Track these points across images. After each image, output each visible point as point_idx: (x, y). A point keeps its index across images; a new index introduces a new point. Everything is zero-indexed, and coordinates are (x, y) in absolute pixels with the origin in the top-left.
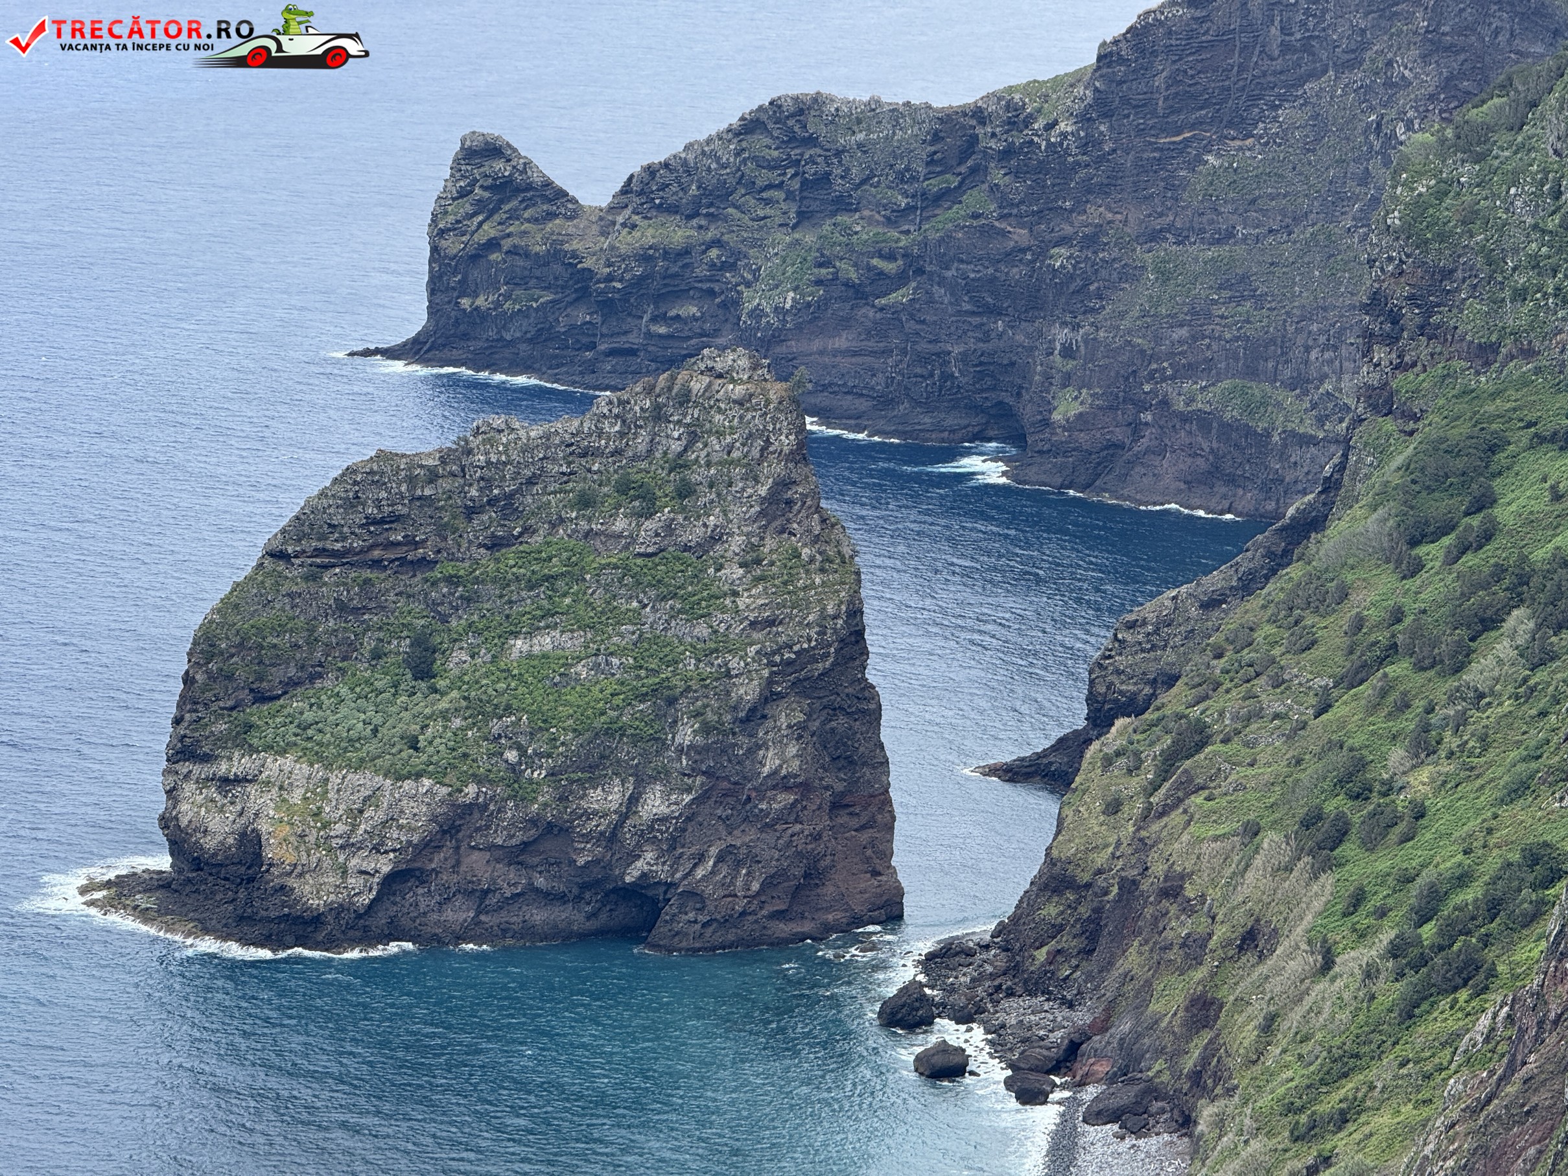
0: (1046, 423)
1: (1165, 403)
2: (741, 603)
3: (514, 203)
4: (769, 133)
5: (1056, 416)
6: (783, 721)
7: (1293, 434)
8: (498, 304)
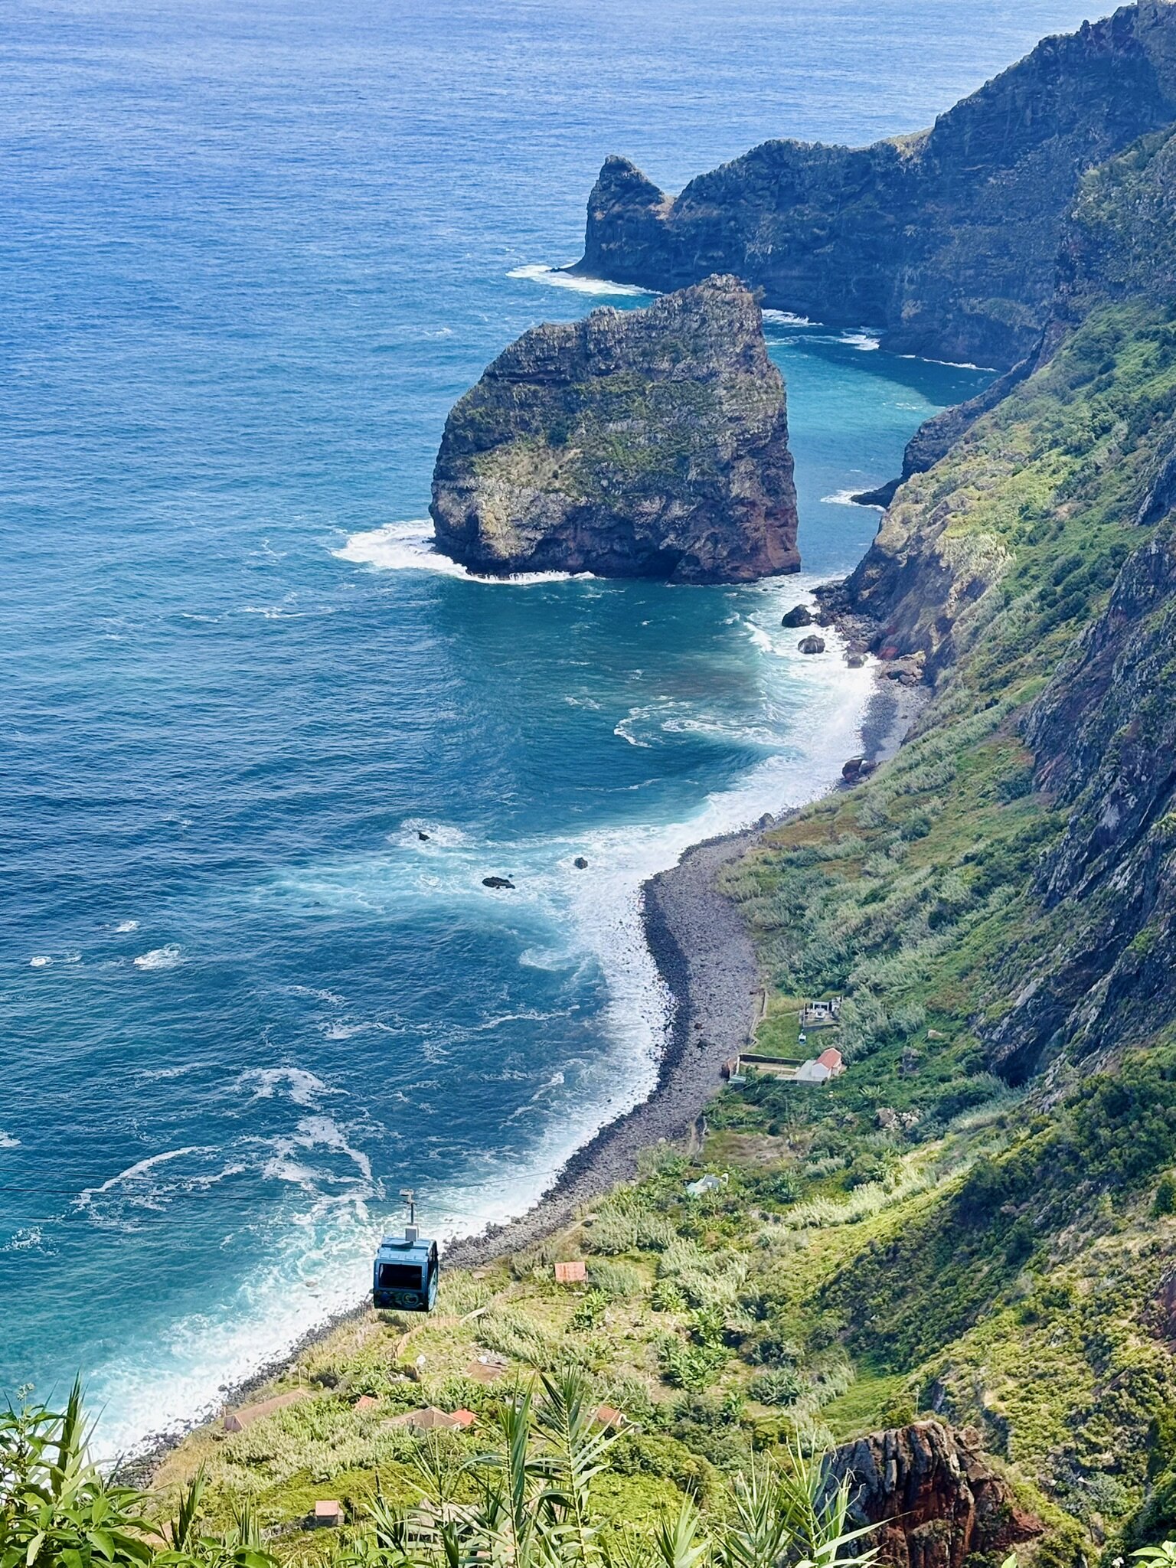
0: (899, 319)
1: (960, 309)
2: (725, 407)
3: (631, 194)
4: (763, 160)
5: (904, 315)
6: (742, 469)
7: (1026, 327)
8: (620, 247)
